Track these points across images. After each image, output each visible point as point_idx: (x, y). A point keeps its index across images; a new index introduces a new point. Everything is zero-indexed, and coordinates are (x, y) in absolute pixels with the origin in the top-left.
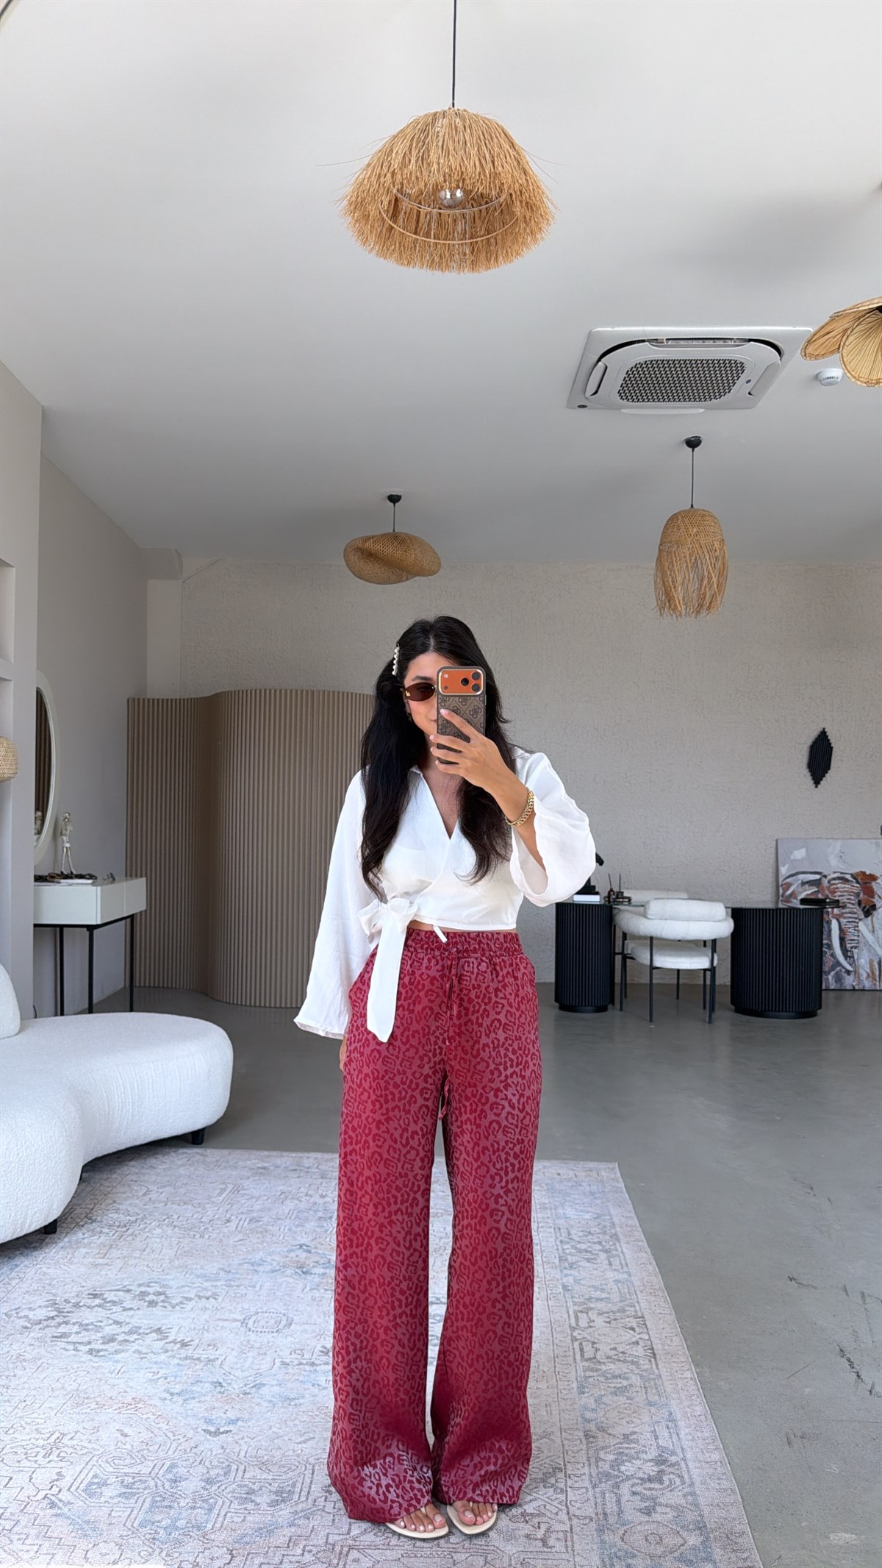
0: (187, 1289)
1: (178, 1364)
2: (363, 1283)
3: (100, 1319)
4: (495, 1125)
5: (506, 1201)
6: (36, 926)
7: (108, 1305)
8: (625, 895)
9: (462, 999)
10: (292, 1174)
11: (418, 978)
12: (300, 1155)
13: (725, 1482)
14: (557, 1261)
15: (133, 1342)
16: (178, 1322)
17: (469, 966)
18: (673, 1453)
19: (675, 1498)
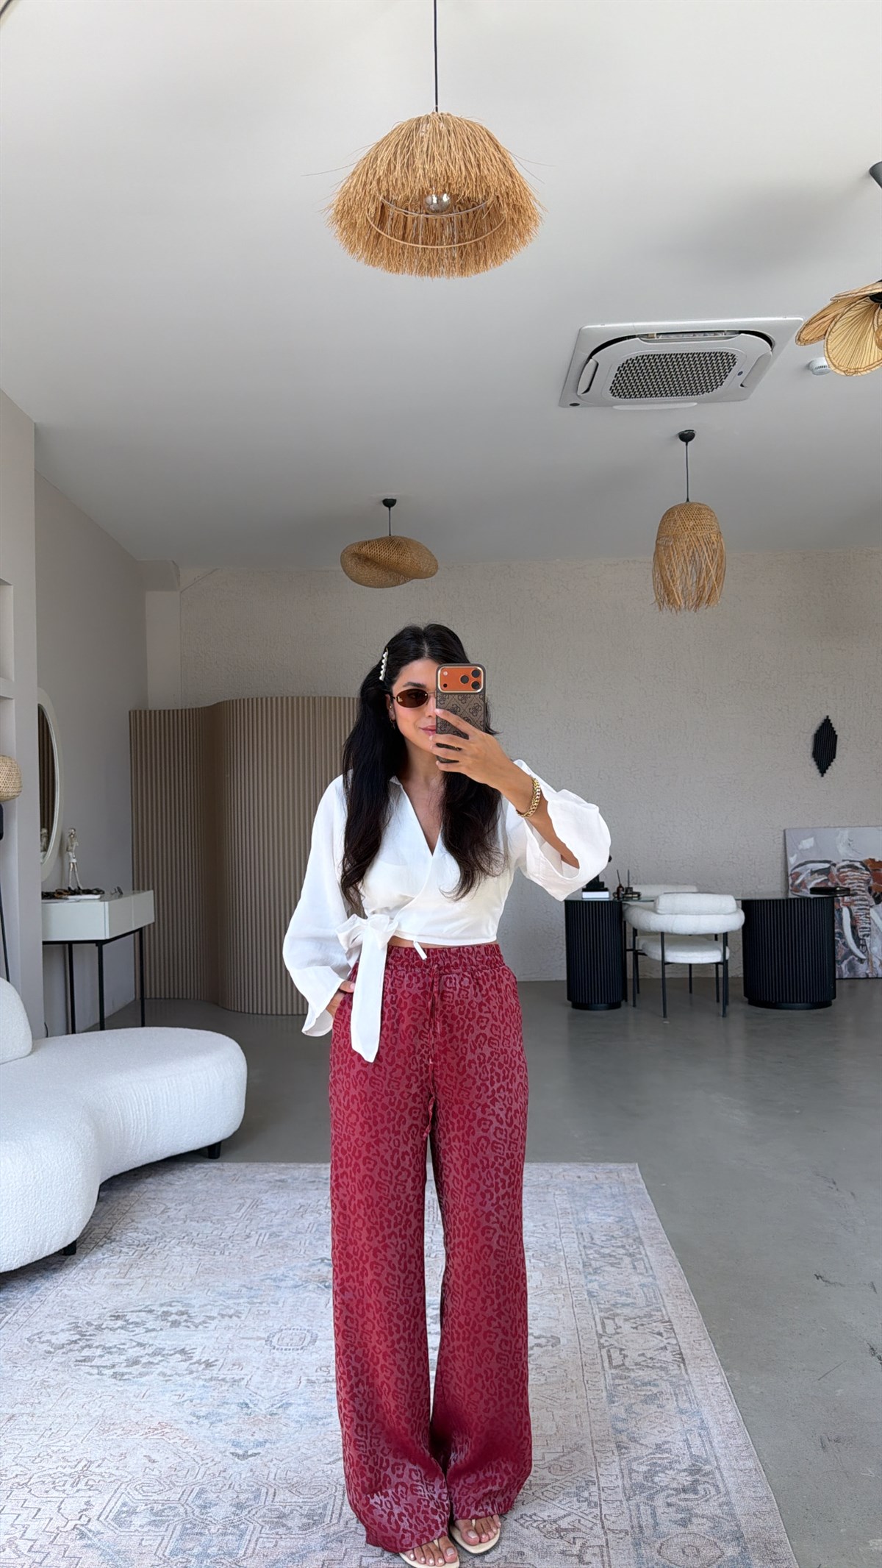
0: (209, 1307)
1: (204, 1385)
2: (360, 1307)
3: (123, 1341)
4: (483, 1141)
5: (497, 1218)
6: (45, 943)
7: (131, 1326)
8: (635, 890)
9: (445, 1016)
10: (310, 1186)
11: (400, 996)
12: (318, 1166)
13: (759, 1489)
14: (580, 1266)
15: (157, 1364)
16: (201, 1342)
17: (451, 982)
18: (707, 1462)
19: (711, 1508)
